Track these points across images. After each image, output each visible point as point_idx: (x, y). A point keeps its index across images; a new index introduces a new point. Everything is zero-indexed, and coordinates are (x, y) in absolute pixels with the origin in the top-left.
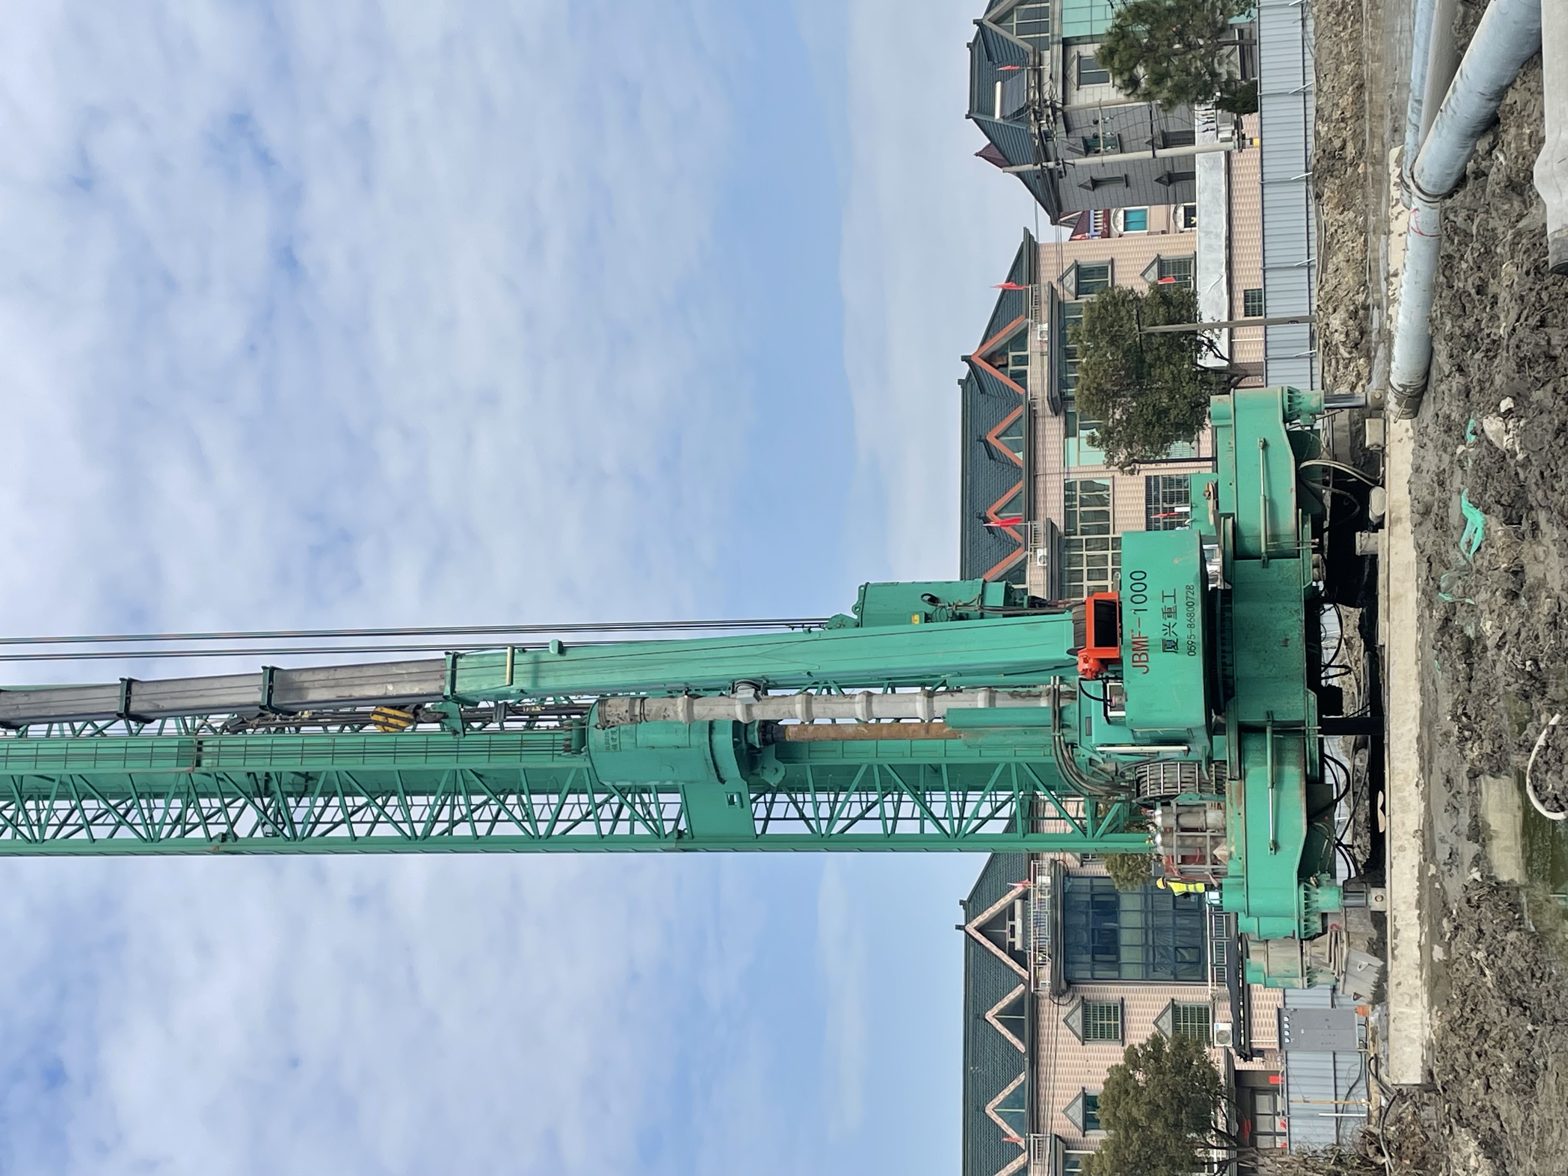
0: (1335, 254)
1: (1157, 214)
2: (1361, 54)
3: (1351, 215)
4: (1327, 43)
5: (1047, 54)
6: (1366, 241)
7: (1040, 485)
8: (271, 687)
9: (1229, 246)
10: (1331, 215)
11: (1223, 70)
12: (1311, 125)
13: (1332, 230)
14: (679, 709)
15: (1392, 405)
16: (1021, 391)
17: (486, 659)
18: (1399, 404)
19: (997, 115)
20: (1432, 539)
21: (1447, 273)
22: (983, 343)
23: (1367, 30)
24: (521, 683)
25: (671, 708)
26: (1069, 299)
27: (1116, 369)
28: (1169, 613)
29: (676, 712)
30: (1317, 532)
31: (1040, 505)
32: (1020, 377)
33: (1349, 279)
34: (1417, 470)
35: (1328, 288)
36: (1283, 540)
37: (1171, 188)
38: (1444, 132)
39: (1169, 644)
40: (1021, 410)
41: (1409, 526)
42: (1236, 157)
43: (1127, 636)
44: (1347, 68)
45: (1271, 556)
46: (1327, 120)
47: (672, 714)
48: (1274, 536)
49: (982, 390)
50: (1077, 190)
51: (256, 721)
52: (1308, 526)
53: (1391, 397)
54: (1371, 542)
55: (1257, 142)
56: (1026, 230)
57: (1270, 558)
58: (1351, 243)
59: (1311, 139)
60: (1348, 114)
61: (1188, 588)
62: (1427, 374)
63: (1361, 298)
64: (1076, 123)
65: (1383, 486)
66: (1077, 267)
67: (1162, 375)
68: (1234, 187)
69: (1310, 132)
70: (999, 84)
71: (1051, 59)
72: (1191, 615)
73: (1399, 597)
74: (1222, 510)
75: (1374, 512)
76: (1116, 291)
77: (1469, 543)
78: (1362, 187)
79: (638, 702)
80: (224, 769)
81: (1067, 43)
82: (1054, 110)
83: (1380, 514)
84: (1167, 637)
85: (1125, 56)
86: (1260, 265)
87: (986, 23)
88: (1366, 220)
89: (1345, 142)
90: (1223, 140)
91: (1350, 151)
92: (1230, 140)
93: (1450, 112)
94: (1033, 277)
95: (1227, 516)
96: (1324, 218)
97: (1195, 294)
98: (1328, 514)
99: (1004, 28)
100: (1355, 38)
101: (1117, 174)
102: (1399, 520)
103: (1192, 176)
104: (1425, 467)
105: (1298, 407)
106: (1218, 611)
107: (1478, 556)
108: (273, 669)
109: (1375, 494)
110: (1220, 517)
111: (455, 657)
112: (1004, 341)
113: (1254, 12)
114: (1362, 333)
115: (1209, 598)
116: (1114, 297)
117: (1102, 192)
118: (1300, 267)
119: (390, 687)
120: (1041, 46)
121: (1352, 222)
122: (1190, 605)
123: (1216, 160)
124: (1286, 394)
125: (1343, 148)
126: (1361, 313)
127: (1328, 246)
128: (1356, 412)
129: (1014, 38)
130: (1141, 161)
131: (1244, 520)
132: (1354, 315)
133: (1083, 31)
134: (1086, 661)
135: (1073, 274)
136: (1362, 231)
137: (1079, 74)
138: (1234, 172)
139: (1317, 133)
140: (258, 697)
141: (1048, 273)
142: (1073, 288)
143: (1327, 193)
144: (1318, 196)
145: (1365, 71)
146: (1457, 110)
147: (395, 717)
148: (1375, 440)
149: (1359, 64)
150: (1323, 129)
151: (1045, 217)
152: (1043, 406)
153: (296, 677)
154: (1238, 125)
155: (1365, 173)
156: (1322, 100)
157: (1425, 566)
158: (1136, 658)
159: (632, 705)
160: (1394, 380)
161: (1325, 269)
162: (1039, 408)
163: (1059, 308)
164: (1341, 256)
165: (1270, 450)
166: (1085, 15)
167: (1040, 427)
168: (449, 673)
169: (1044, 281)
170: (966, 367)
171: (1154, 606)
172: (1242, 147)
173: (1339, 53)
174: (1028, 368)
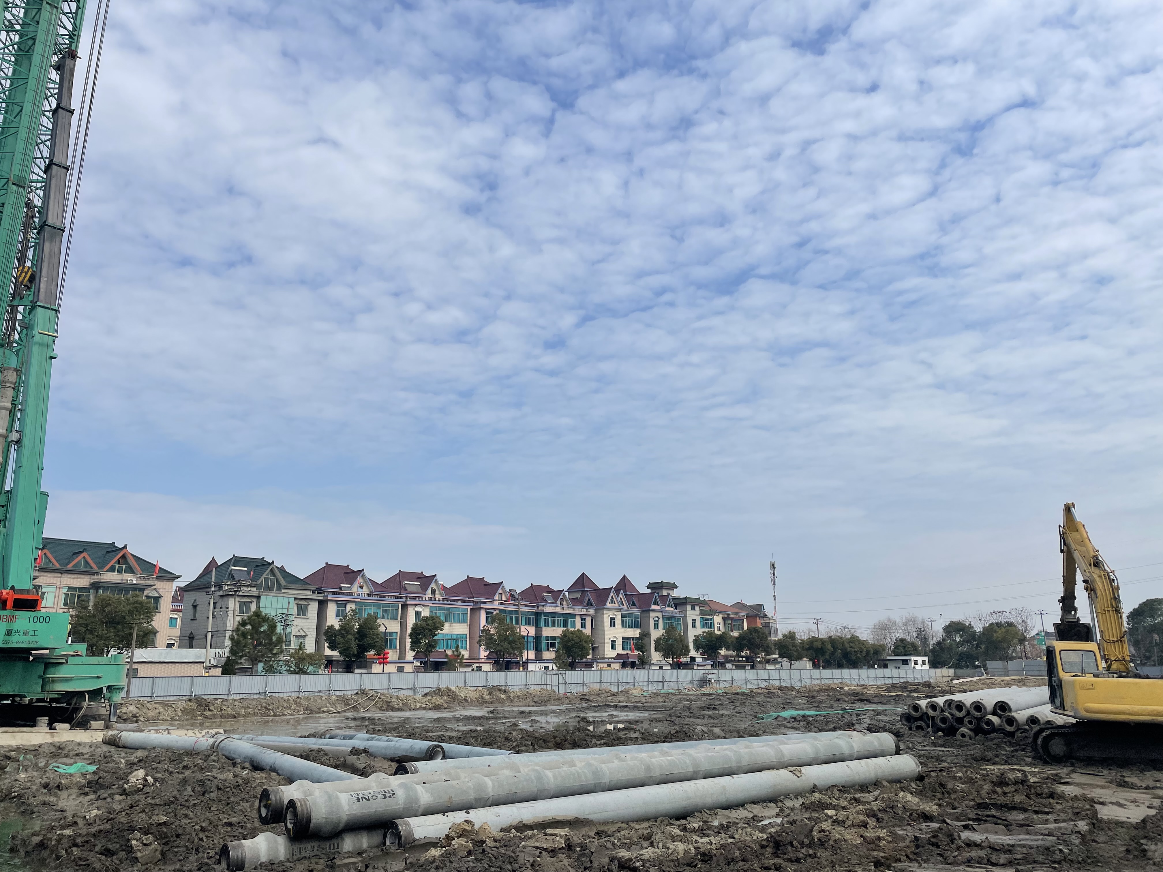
0: (163, 708)
1: (176, 631)
2: (248, 717)
3: (180, 714)
4: (254, 703)
5: (255, 589)
6: (168, 720)
7: (56, 575)
8: (54, 228)
9: (160, 662)
10: (181, 705)
11: (242, 661)
12: (220, 697)
13: (174, 706)
14: (5, 404)
15: (110, 733)
16: (105, 569)
17: (53, 324)
18: (111, 735)
19: (233, 568)
20: (46, 751)
21: (185, 754)
22: (132, 555)
23: (258, 719)
24: (38, 337)
25: (6, 400)
26: (145, 593)
27: (115, 612)
28: (26, 633)
29: (4, 402)
30: (52, 700)
31: (45, 574)
32: (112, 569)
33: (151, 714)
34: (79, 744)
35: (148, 705)
36: (51, 685)
37: (187, 638)
38: (253, 750)
39: (10, 632)
40: (95, 568)
41: (50, 740)
42: (202, 666)
43: (17, 613)
44: (243, 712)
45: (44, 680)
46: (222, 704)
47: (3, 400)
48: (54, 681)
49: (108, 552)
50: (194, 599)
51: (30, 214)
52: (56, 696)
53: (115, 732)
54: (43, 725)
55: (207, 674)
56: (181, 576)
57: (43, 679)
58: (167, 714)
59: (214, 697)
60: (223, 712)
61: (37, 642)
62: (125, 747)
63: (142, 719)
64: (224, 599)
65: (70, 729)
66: (160, 597)
67: (110, 632)
68: (186, 665)
69: (217, 697)
70: (246, 569)
71: (254, 591)
72: (23, 643)
73: (14, 737)
74: (69, 658)
75: (58, 726)
76: (153, 614)
77: (58, 767)
78: (192, 719)
79: (13, 386)
80: (8, 195)
81: (258, 598)
82: (236, 592)
83: (57, 728)
84: (13, 631)
85: (256, 621)
86: (156, 676)
87: (272, 566)
88: (177, 720)
89: (212, 711)
90: (210, 661)
91: (208, 713)
92: (210, 663)
93: (264, 751)
94: (159, 578)
95: (67, 660)
96: (180, 703)
97: (146, 647)
98: (61, 705)
99: (268, 573)
100: (255, 714)
101: (197, 616)
102: (53, 736)
103: (191, 647)
104: (80, 747)
105: (114, 692)
106: (20, 655)
107: (53, 771)
108: (64, 231)
109: (67, 726)
110: (67, 657)
111: (56, 310)
112: (131, 564)
113: (263, 673)
114: (125, 720)
115: (27, 651)
116: (151, 612)
117: (191, 609)
118: (152, 693)
119: (45, 279)
120: (259, 587)
121: (176, 715)
122: (28, 642)
123: (200, 657)
124: (121, 687)
125: (209, 710)
126: (135, 719)
127: (167, 705)
128: (107, 718)
129: (264, 576)
130: (207, 626)
131: (64, 668)
132: (134, 716)
133: (262, 604)
134: (7, 594)
135: (157, 595)
136: (172, 719)
137: (244, 602)
138: (193, 665)
139: (217, 699)
140: (50, 222)
141: (160, 585)
142: (150, 595)
143: (190, 704)
144: (190, 700)
145: (242, 719)
146: (265, 754)
147: (25, 277)
148: (93, 725)
149: (244, 716)
150: (218, 702)
151: (183, 585)
152: (96, 578)
153: (58, 239)
154: (216, 667)
155: (197, 720)
156: (231, 701)
157: (33, 748)
158: (5, 617)
159: (11, 383)
160: (124, 734)
161: (156, 703)
162: (95, 577)
163: (141, 589)
164: (162, 710)
165: (96, 680)
166: (269, 605)
167: (86, 577)
168: (49, 306)
169: (156, 583)
170: (121, 546)
171: (30, 626)
172: (206, 668)
173: (249, 708)
174: (116, 573)
